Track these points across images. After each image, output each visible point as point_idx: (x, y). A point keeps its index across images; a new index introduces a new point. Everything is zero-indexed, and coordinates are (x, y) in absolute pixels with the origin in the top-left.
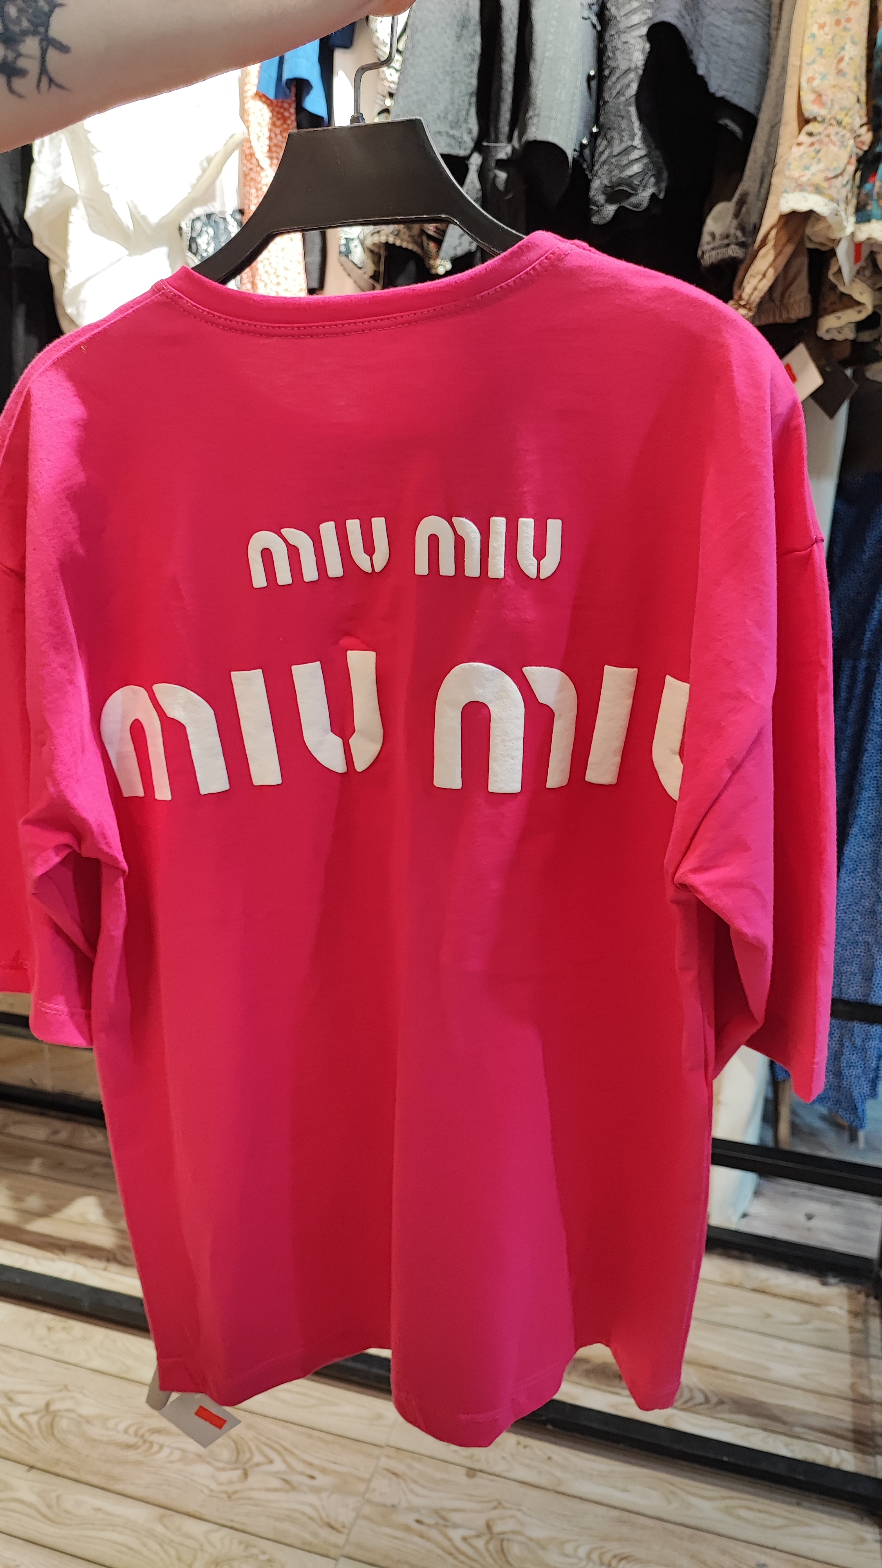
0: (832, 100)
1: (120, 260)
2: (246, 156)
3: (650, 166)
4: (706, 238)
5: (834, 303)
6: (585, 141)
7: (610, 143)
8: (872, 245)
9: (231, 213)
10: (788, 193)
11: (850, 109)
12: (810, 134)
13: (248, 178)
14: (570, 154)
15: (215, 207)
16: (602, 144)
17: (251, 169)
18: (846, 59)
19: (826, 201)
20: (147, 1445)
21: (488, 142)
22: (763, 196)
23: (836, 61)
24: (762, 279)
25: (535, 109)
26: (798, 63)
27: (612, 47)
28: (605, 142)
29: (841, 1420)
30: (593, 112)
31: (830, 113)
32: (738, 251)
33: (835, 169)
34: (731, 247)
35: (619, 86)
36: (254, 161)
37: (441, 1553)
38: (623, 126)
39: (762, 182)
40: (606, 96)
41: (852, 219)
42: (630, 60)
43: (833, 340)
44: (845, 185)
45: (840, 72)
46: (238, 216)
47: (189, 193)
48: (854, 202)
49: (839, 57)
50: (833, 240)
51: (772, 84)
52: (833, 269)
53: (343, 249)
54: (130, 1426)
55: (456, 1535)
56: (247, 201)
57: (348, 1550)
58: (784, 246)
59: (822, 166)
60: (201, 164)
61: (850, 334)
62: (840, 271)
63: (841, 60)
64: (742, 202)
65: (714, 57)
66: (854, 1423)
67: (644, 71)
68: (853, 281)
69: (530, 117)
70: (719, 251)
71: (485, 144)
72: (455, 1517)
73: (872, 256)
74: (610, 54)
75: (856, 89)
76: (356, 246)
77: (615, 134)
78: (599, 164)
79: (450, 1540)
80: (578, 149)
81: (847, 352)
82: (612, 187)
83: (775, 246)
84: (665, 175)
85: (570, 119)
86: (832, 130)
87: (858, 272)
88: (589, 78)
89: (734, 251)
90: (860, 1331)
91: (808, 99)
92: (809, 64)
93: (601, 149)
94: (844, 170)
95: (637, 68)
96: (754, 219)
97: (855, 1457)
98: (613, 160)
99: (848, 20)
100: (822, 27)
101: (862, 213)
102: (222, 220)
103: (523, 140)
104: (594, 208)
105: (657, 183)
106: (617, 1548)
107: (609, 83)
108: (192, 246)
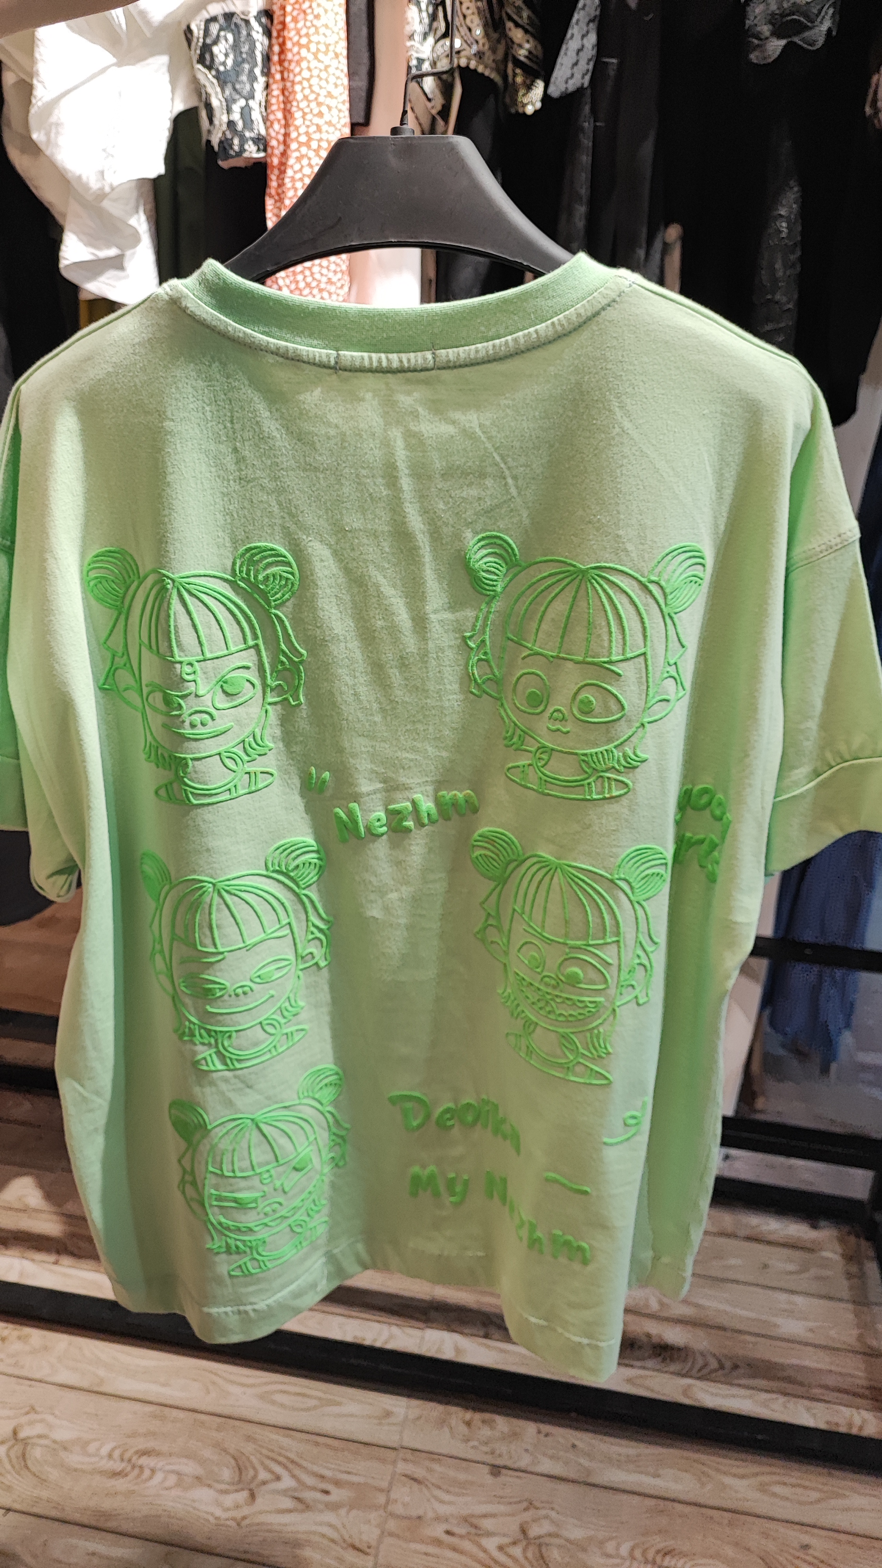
1: (105, 70)
9: (255, 14)
15: (235, 5)
20: (137, 1471)
29: (855, 1377)
46: (264, 20)
54: (113, 1450)
66: (867, 1379)
72: (487, 1524)
79: (485, 1551)
82: (782, 15)
90: (856, 1277)
97: (875, 1417)
102: (243, 24)
104: (753, 42)
105: (833, 15)
106: (659, 1542)
108: (205, 57)
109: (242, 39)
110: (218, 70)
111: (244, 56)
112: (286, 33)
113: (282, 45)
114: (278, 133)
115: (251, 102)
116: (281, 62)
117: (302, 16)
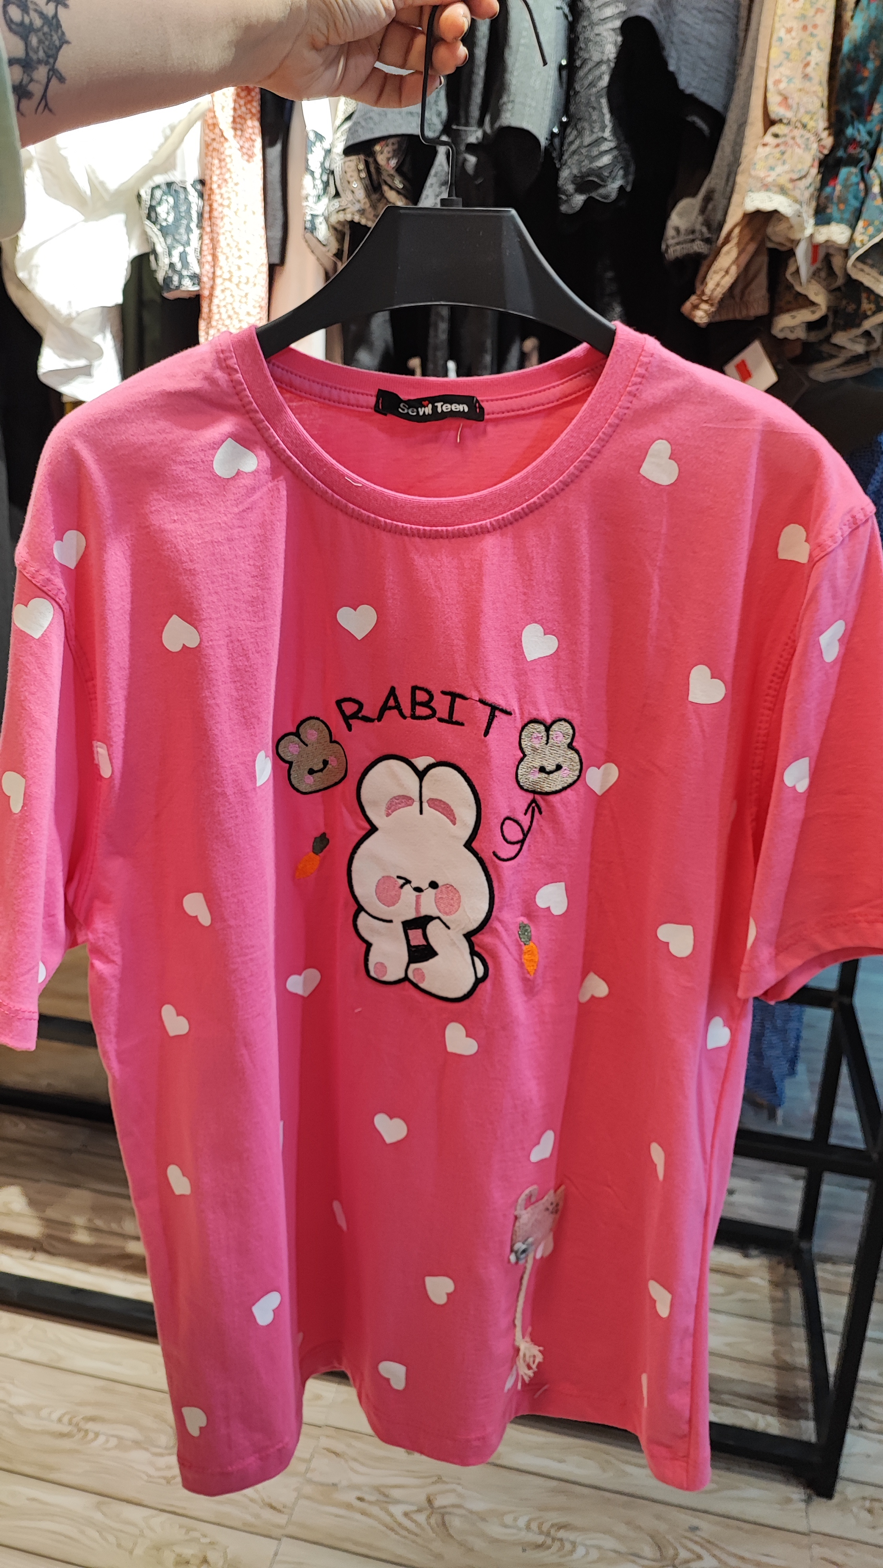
0: (798, 104)
1: (74, 225)
2: (208, 125)
3: (620, 159)
4: (670, 232)
5: (789, 302)
6: (556, 130)
7: (580, 134)
8: (828, 247)
9: (192, 182)
10: (753, 192)
11: (814, 113)
12: (776, 136)
13: (211, 148)
14: (543, 142)
15: (175, 176)
16: (572, 134)
17: (214, 140)
18: (812, 64)
19: (790, 201)
20: (82, 1434)
21: (457, 125)
22: (728, 194)
23: (802, 66)
24: (724, 277)
25: (509, 96)
26: (764, 65)
27: (585, 38)
28: (575, 133)
29: (766, 1386)
30: (563, 102)
31: (796, 116)
32: (703, 247)
33: (800, 171)
34: (696, 243)
35: (590, 78)
36: (217, 131)
37: (384, 1529)
38: (594, 117)
39: (728, 180)
40: (577, 87)
41: (812, 221)
42: (603, 53)
43: (786, 339)
44: (808, 188)
45: (806, 77)
46: (199, 187)
47: (150, 161)
48: (814, 204)
49: (805, 62)
50: (792, 241)
51: (740, 84)
52: (791, 269)
53: (308, 225)
54: (64, 1415)
55: (397, 1511)
56: (208, 172)
57: (291, 1530)
58: (747, 244)
59: (787, 167)
60: (164, 131)
61: (801, 334)
62: (797, 271)
63: (807, 65)
64: (708, 199)
65: (684, 55)
66: (777, 1389)
67: (616, 63)
68: (809, 281)
69: (504, 103)
70: (684, 246)
71: (454, 127)
72: (396, 1493)
73: (828, 258)
74: (582, 45)
75: (820, 94)
76: (321, 223)
77: (586, 125)
78: (568, 153)
79: (392, 1515)
80: (549, 138)
81: (798, 351)
82: (582, 177)
83: (738, 244)
84: (632, 168)
85: (543, 109)
86: (797, 133)
87: (814, 274)
88: (561, 68)
89: (699, 247)
90: (780, 1301)
91: (774, 101)
92: (776, 67)
93: (571, 138)
94: (808, 173)
95: (609, 60)
96: (719, 216)
97: (779, 1421)
98: (584, 151)
99: (815, 26)
100: (789, 31)
101: (822, 216)
102: (181, 190)
103: (497, 125)
104: (564, 197)
105: (625, 176)
106: (555, 1517)
107: (581, 73)
108: (151, 214)
109: (181, 202)
110: (161, 225)
111: (183, 214)
112: (212, 197)
113: (211, 206)
114: (208, 272)
115: (188, 249)
116: (210, 218)
117: (224, 184)
